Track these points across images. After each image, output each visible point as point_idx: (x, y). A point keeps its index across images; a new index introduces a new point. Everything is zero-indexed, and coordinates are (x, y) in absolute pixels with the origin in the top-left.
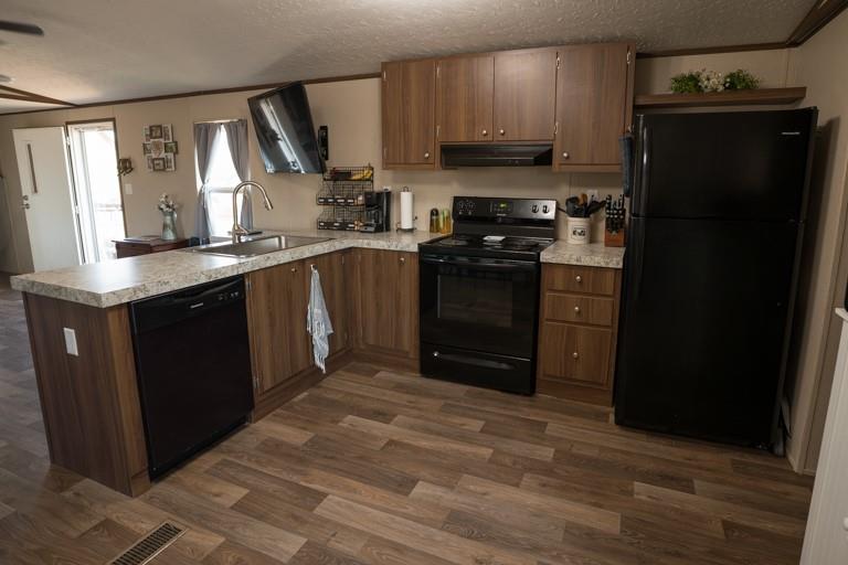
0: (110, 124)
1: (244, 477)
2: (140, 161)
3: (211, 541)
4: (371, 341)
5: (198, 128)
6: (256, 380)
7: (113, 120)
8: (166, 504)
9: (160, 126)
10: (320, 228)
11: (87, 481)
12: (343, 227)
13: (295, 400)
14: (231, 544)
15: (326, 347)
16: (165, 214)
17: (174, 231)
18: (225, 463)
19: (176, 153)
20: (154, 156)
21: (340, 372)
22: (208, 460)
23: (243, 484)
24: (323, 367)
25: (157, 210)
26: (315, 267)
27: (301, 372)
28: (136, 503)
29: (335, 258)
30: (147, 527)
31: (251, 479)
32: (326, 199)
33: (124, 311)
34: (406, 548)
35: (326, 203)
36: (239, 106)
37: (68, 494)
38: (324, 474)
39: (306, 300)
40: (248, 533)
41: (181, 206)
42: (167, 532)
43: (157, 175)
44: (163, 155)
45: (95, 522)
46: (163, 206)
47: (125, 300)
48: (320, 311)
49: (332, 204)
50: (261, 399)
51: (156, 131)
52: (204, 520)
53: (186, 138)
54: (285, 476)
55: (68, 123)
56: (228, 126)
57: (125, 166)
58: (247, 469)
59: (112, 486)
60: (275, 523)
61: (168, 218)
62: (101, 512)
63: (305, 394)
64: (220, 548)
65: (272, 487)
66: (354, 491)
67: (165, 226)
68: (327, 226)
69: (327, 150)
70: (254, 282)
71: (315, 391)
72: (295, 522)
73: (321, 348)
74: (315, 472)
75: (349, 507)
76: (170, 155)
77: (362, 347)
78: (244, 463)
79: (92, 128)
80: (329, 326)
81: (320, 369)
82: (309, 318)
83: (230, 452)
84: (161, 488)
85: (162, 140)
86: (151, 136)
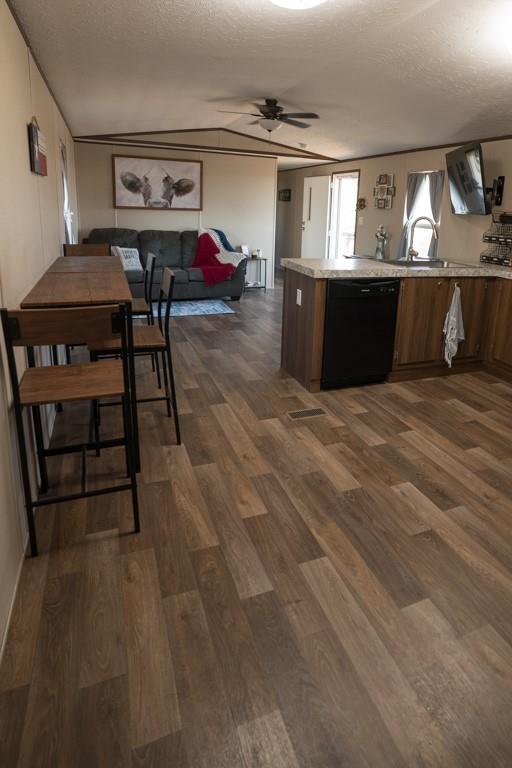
0: (357, 174)
1: (368, 404)
2: (371, 202)
3: (339, 423)
4: (498, 357)
5: (410, 176)
6: (396, 354)
7: (358, 170)
8: (324, 401)
9: (386, 176)
10: (483, 261)
11: (293, 379)
12: (500, 262)
13: (424, 380)
14: (347, 428)
15: (456, 348)
16: (379, 240)
17: (383, 253)
18: (363, 396)
19: (394, 196)
20: (379, 197)
21: (467, 375)
22: (355, 391)
23: (367, 408)
24: (450, 362)
25: (374, 237)
26: (458, 285)
27: (433, 361)
28: (310, 395)
29: (479, 283)
30: (312, 406)
31: (373, 407)
32: (490, 238)
33: (325, 283)
34: (442, 469)
35: (490, 240)
36: (439, 160)
37: (284, 381)
38: (416, 421)
39: (446, 309)
40: (358, 428)
41: (390, 235)
42: (320, 412)
43: (380, 211)
44: (385, 197)
45: (289, 396)
46: (378, 234)
47: (326, 277)
48: (455, 320)
49: (494, 242)
50: (397, 368)
51: (384, 179)
52: (338, 414)
53: (402, 184)
54: (393, 413)
55: (334, 173)
56: (431, 175)
57: (361, 204)
58: (372, 402)
59: (303, 385)
60: (375, 430)
61: (381, 243)
62: (294, 393)
63: (432, 379)
64: (340, 427)
65: (381, 414)
66: (431, 434)
67: (378, 249)
68: (487, 260)
69: (501, 197)
70: (407, 285)
71: (441, 379)
72: (385, 433)
73: (451, 348)
74: (411, 417)
75: (422, 440)
76: (390, 197)
77: (491, 360)
78: (373, 399)
79: (346, 177)
80: (462, 333)
81: (447, 364)
82: (446, 322)
83: (368, 392)
84: (325, 394)
85: (386, 186)
86: (379, 183)
